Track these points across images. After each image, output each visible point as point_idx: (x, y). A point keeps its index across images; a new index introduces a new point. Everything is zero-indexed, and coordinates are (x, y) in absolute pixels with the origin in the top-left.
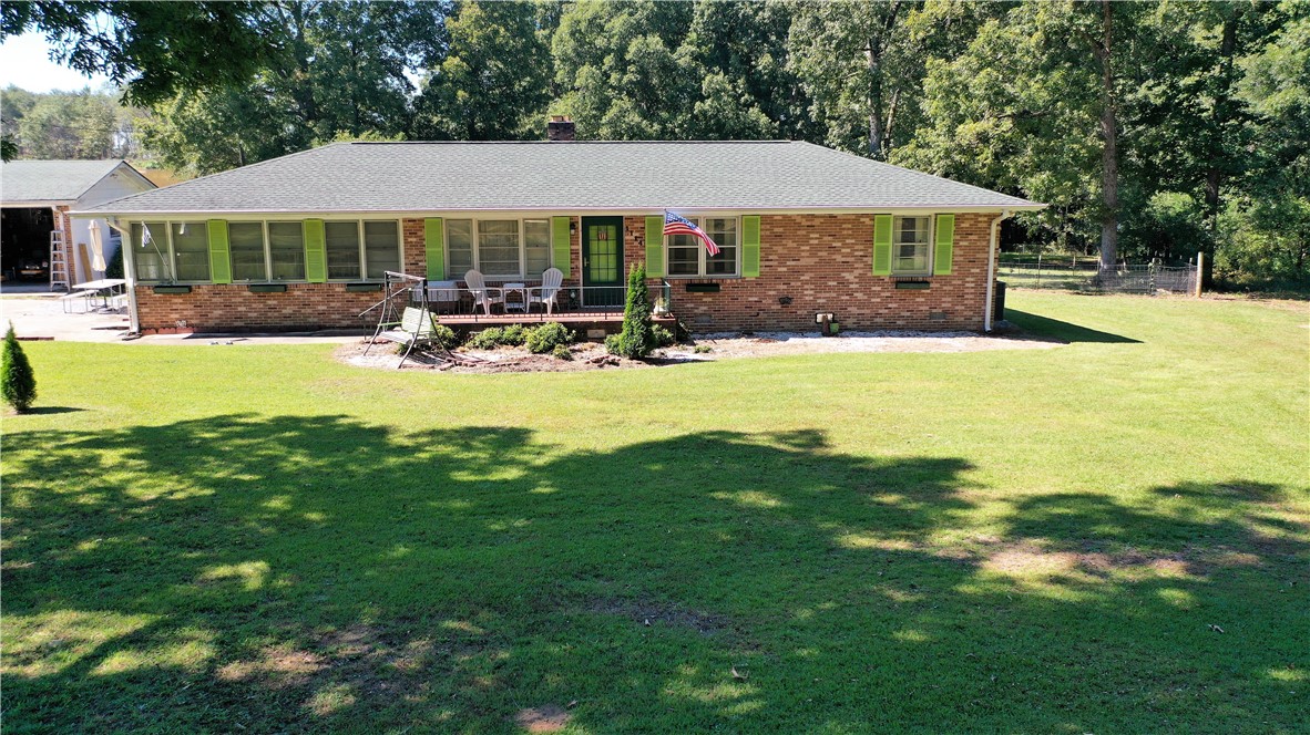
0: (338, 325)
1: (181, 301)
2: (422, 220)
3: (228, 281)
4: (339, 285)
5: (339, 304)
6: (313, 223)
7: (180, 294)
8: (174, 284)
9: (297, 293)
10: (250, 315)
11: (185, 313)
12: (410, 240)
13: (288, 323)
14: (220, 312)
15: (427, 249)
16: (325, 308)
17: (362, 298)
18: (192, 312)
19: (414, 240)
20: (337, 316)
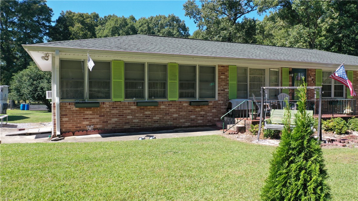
0: (183, 126)
1: (91, 112)
2: (228, 66)
3: (122, 99)
4: (185, 101)
5: (185, 113)
6: (173, 65)
7: (90, 108)
8: (86, 101)
9: (162, 107)
10: (134, 121)
11: (93, 121)
12: (222, 77)
13: (156, 125)
14: (116, 119)
15: (230, 82)
16: (177, 115)
17: (197, 110)
18: (98, 120)
19: (223, 77)
20: (183, 121)
